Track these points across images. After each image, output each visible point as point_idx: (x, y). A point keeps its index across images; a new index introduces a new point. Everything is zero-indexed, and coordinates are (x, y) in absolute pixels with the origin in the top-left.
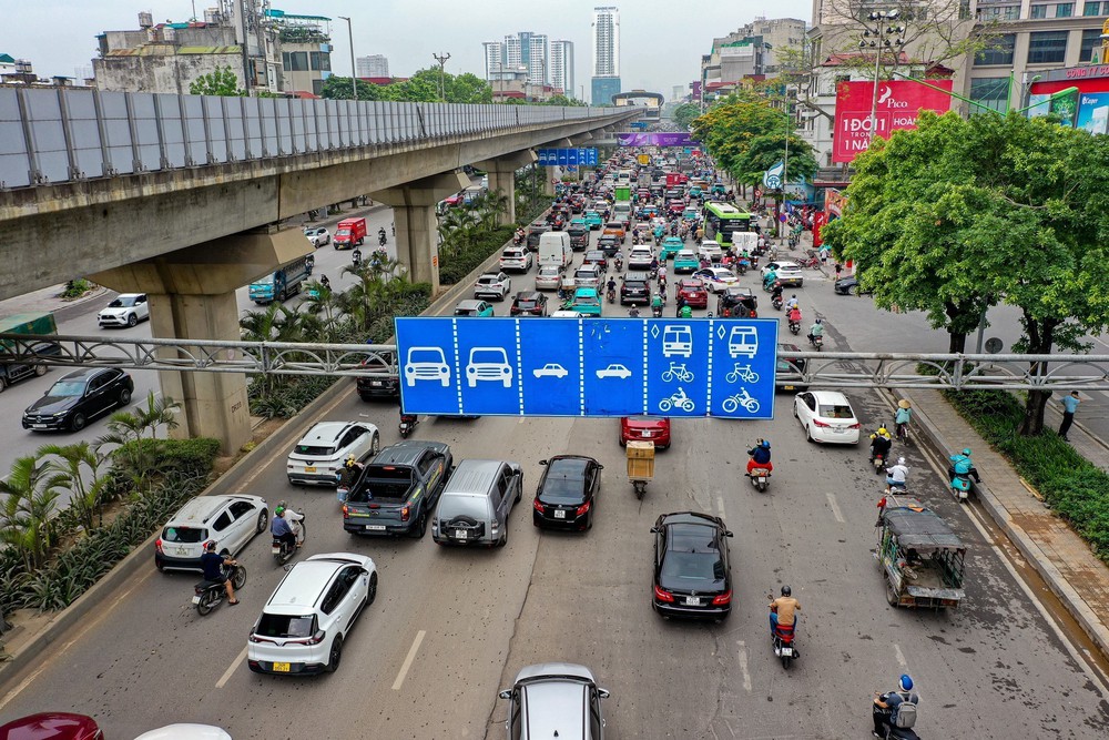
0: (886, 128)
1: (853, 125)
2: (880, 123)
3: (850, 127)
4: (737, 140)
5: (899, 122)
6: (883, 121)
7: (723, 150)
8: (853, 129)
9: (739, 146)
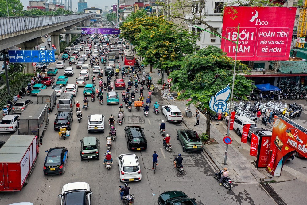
0: (254, 38)
1: (234, 36)
2: (250, 35)
3: (231, 37)
4: (158, 47)
5: (263, 34)
6: (252, 33)
7: (149, 54)
8: (233, 39)
9: (161, 51)
